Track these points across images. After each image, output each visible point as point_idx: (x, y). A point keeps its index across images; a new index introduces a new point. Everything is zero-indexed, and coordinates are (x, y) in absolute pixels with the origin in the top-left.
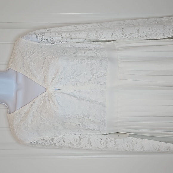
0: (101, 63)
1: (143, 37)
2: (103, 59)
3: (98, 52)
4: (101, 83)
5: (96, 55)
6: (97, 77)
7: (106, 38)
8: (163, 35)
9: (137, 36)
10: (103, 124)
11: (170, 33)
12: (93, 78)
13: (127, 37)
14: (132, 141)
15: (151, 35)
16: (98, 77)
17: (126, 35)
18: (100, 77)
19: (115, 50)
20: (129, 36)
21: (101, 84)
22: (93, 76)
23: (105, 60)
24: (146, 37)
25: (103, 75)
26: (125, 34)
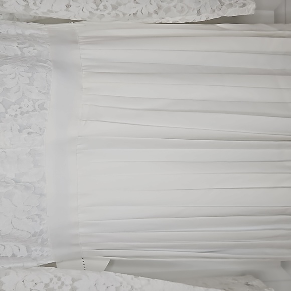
0: (30, 75)
1: (149, 14)
2: (37, 63)
3: (27, 45)
4: (31, 131)
5: (19, 53)
6: (18, 113)
7: (51, 11)
8: (199, 12)
9: (135, 12)
10: (39, 241)
11: (215, 8)
12: (7, 116)
13: (107, 11)
14: (121, 283)
15: (167, 10)
16: (22, 113)
17: (106, 7)
18: (28, 112)
19: (76, 42)
20: (113, 9)
21: (29, 134)
22: (6, 109)
23: (43, 66)
24: (156, 15)
25: (37, 108)
26: (103, 3)
